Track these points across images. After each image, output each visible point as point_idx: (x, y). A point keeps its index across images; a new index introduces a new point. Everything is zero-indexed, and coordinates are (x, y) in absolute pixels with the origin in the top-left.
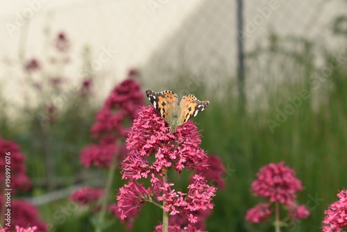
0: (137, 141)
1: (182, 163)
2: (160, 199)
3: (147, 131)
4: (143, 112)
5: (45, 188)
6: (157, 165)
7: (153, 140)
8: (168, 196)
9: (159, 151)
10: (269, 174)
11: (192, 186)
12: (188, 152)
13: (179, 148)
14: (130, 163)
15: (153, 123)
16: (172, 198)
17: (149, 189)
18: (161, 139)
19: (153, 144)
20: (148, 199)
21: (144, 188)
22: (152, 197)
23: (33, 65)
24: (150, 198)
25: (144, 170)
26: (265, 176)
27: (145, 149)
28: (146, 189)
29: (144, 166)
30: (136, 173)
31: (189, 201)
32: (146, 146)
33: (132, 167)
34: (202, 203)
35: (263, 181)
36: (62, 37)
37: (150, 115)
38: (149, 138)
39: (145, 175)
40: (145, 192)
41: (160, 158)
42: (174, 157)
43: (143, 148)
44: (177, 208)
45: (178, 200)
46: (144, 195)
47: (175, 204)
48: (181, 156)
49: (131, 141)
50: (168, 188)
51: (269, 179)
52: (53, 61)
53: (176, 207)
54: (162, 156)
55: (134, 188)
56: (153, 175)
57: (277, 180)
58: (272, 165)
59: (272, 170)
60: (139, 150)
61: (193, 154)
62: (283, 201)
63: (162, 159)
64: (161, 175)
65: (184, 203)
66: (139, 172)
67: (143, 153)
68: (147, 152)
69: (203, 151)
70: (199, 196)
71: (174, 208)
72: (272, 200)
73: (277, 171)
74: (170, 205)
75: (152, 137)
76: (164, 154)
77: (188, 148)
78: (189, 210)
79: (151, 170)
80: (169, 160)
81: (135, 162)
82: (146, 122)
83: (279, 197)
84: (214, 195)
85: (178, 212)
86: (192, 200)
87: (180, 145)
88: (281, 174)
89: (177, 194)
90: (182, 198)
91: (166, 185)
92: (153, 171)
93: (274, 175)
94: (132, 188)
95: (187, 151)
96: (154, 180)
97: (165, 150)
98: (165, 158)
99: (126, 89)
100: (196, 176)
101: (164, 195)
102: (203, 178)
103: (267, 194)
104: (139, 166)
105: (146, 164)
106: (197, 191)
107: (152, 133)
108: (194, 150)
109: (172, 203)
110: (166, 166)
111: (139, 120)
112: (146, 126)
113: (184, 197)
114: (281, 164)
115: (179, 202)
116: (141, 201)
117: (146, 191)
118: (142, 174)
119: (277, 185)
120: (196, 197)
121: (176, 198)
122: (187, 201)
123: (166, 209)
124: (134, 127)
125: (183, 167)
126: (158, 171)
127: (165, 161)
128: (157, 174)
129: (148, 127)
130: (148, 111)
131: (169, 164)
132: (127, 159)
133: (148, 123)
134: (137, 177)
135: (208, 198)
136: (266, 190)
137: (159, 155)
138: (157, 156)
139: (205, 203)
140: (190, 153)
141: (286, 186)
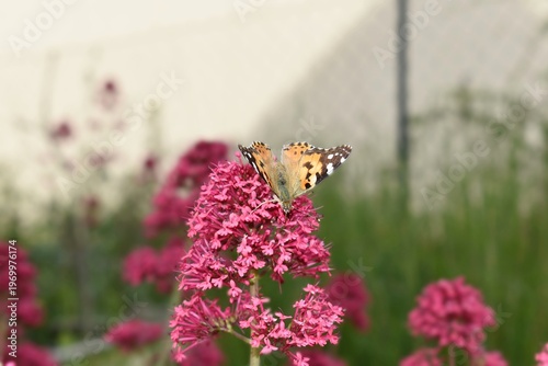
0: (205, 224)
1: (284, 263)
2: (244, 324)
3: (224, 207)
4: (218, 174)
5: (78, 334)
6: (240, 265)
7: (234, 220)
8: (258, 320)
9: (244, 240)
10: (438, 298)
11: (302, 304)
12: (294, 244)
13: (279, 236)
14: (193, 262)
15: (233, 191)
16: (266, 324)
17: (227, 311)
18: (247, 219)
19: (232, 229)
20: (225, 327)
21: (219, 309)
22: (233, 325)
23: (63, 132)
24: (229, 326)
25: (216, 274)
26: (431, 301)
27: (219, 237)
28: (223, 311)
29: (217, 266)
30: (203, 280)
31: (296, 329)
32: (221, 232)
33: (197, 270)
34: (318, 334)
35: (428, 310)
36: (110, 87)
37: (229, 179)
38: (227, 218)
39: (218, 283)
40: (220, 315)
41: (245, 253)
42: (271, 252)
43: (216, 235)
44: (274, 341)
45: (277, 327)
46: (218, 320)
47: (271, 335)
48: (282, 249)
49: (195, 224)
50: (258, 306)
51: (438, 307)
52: (95, 126)
53: (272, 339)
54: (249, 249)
55: (200, 308)
56: (232, 283)
57: (452, 307)
58: (443, 283)
59: (443, 291)
60: (209, 240)
61: (304, 246)
62: (461, 343)
63: (249, 254)
64: (247, 283)
65: (286, 333)
66: (208, 278)
67: (216, 244)
68: (223, 243)
69: (322, 243)
70: (313, 321)
71: (268, 342)
72: (444, 341)
73: (451, 292)
74: (262, 337)
75: (232, 215)
76: (253, 247)
77: (295, 236)
78: (295, 345)
79: (229, 273)
80: (261, 256)
81: (202, 261)
82: (222, 190)
83: (454, 336)
84: (340, 321)
85: (276, 349)
86: (300, 327)
87: (281, 231)
88: (459, 298)
89: (275, 317)
90: (282, 324)
91: (256, 301)
92: (233, 276)
93: (446, 299)
94: (196, 307)
95: (293, 241)
96: (234, 291)
97: (255, 239)
98: (254, 252)
99: (203, 155)
100: (309, 286)
101: (252, 318)
102: (321, 291)
103: (434, 332)
104: (209, 268)
105: (222, 263)
106: (309, 313)
107: (232, 209)
108: (306, 239)
109: (265, 332)
110: (256, 267)
111: (211, 186)
112: (222, 197)
113: (287, 322)
114: (459, 280)
115: (277, 331)
116: (212, 330)
117: (223, 314)
118: (213, 281)
119: (451, 317)
120: (308, 324)
121: (273, 324)
122: (292, 330)
123: (254, 343)
124: (202, 198)
125: (286, 268)
126: (242, 275)
127: (254, 258)
128: (239, 281)
129: (225, 198)
130: (226, 170)
131: (261, 265)
132: (189, 255)
133: (225, 191)
134: (205, 286)
135: (329, 325)
136: (434, 325)
137: (243, 249)
138: (239, 249)
139: (324, 335)
140: (298, 245)
141: (467, 318)
